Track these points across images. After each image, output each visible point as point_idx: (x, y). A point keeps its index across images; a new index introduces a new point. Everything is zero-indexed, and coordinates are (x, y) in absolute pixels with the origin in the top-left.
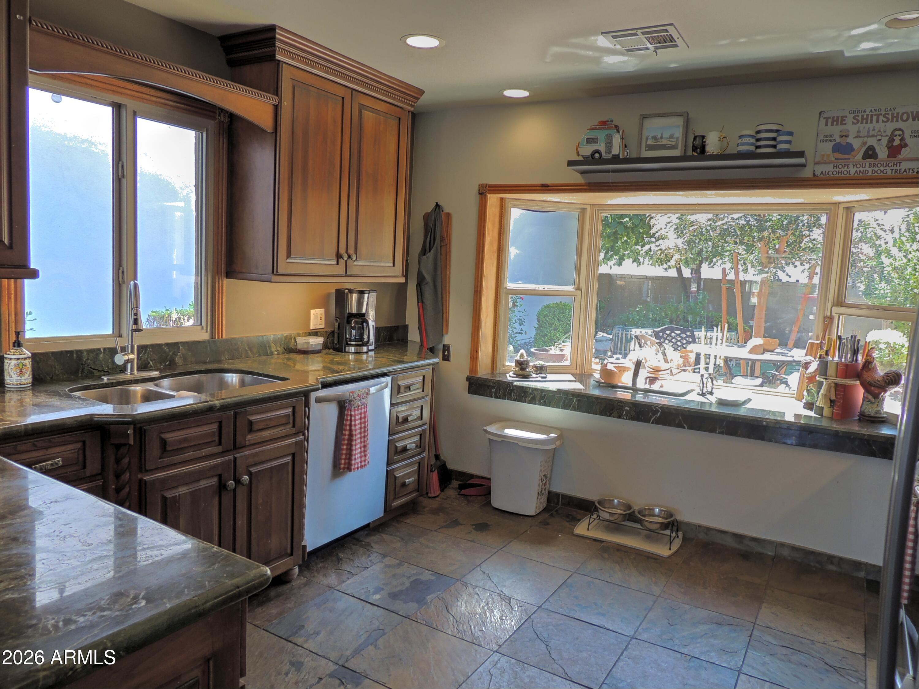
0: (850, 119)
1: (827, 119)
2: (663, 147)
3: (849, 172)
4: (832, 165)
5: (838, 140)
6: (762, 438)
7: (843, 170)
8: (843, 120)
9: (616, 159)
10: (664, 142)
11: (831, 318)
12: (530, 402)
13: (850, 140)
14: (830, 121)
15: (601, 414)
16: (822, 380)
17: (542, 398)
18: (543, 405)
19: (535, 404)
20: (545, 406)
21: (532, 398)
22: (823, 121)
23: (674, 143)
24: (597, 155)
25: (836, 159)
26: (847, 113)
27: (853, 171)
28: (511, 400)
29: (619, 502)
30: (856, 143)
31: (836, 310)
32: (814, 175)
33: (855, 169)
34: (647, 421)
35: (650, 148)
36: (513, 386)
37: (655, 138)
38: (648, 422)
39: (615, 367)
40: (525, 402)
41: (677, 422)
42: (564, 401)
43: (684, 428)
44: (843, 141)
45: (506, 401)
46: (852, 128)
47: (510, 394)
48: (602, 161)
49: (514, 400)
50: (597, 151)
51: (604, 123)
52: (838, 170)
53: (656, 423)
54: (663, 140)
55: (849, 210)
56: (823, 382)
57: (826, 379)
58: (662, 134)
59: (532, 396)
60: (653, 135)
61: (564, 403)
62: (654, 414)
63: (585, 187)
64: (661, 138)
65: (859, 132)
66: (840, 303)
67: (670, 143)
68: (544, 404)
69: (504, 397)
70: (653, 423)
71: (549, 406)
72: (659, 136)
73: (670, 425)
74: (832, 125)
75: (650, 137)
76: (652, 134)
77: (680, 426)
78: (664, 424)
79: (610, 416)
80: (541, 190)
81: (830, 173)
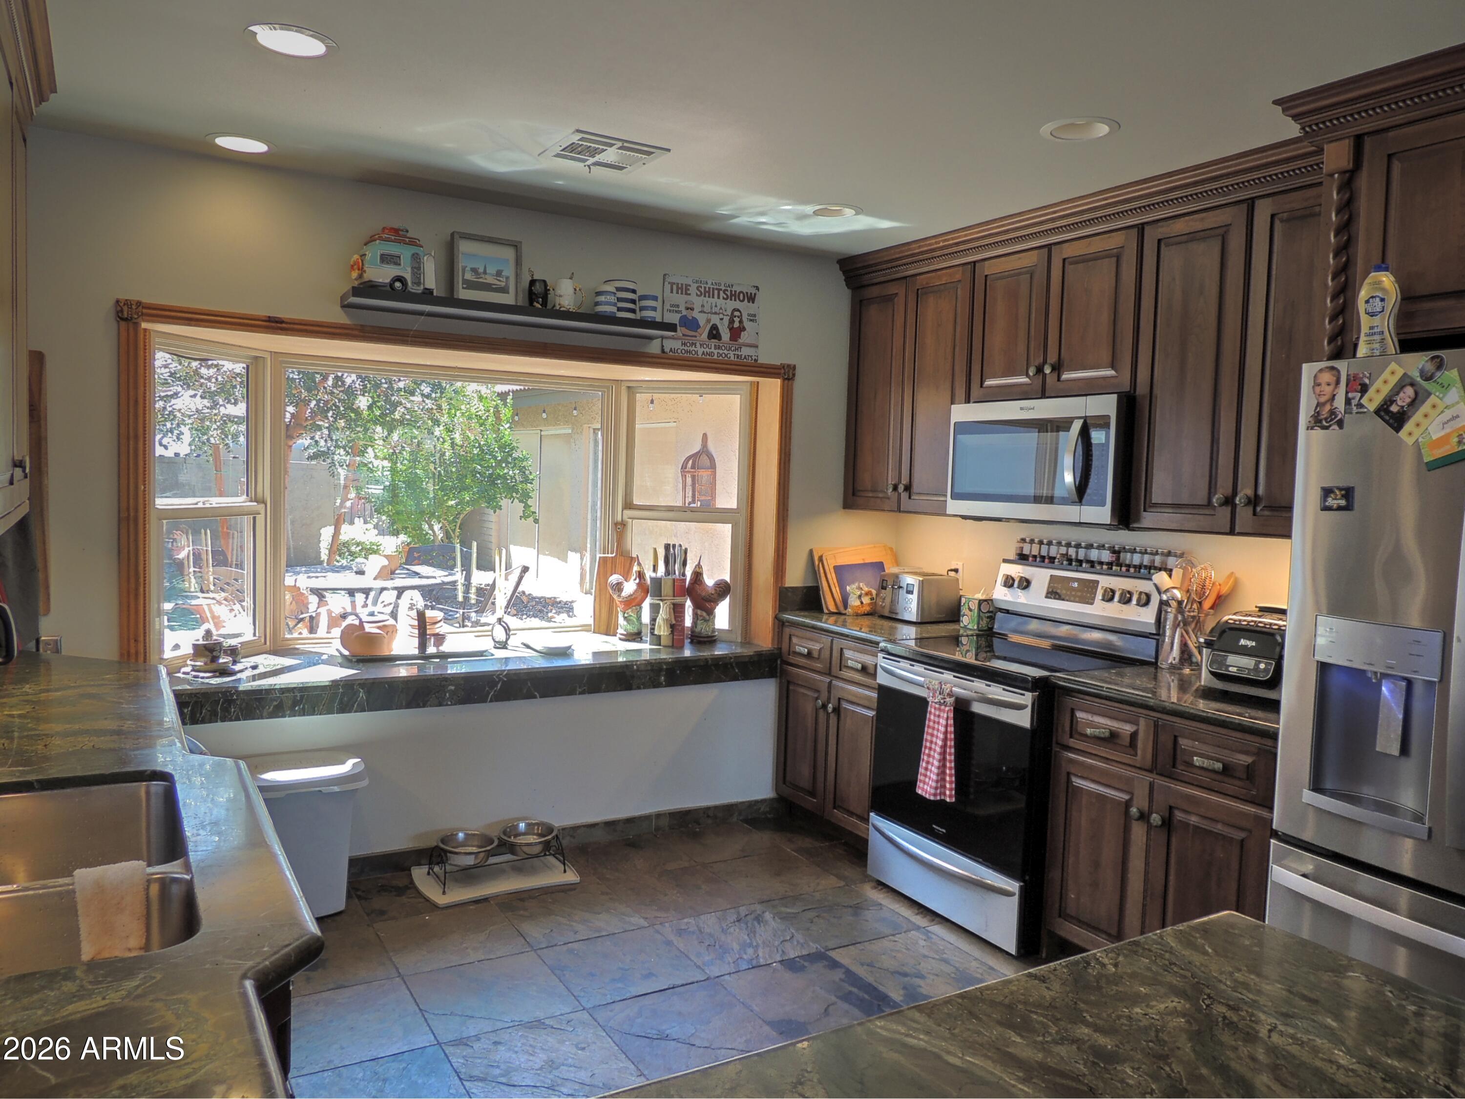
0: (693, 290)
1: (672, 284)
2: (488, 287)
3: (696, 353)
4: (680, 342)
5: (684, 313)
6: (629, 688)
7: (691, 349)
8: (687, 289)
9: (427, 296)
10: (490, 280)
11: (623, 524)
12: (272, 715)
13: (696, 314)
14: (675, 287)
15: (408, 706)
16: (658, 602)
17: (295, 703)
18: (299, 715)
19: (284, 716)
20: (304, 715)
21: (276, 707)
22: (668, 287)
23: (503, 284)
24: (398, 285)
25: (684, 335)
26: (691, 283)
27: (700, 351)
28: (231, 720)
29: (466, 835)
30: (702, 319)
31: (628, 513)
32: (663, 351)
33: (703, 349)
34: (482, 700)
35: (470, 285)
36: (238, 693)
37: (474, 270)
38: (484, 701)
39: (379, 628)
40: (262, 718)
41: (525, 691)
42: (341, 699)
43: (535, 697)
44: (690, 315)
45: (219, 724)
46: (697, 302)
47: (226, 710)
48: (405, 295)
49: (238, 719)
50: (400, 279)
51: (396, 231)
52: (686, 348)
53: (497, 701)
54: (487, 276)
55: (631, 390)
56: (659, 604)
57: (661, 600)
58: (485, 268)
59: (275, 703)
60: (473, 266)
61: (341, 702)
62: (491, 688)
63: (356, 333)
64: (485, 272)
65: (703, 306)
66: (628, 505)
67: (498, 283)
68: (303, 713)
69: (213, 718)
70: (491, 701)
71: (313, 713)
72: (481, 270)
73: (515, 699)
74: (677, 293)
75: (468, 269)
76: (470, 265)
77: (530, 696)
78: (508, 699)
79: (424, 706)
80: (267, 327)
81: (679, 351)
